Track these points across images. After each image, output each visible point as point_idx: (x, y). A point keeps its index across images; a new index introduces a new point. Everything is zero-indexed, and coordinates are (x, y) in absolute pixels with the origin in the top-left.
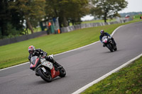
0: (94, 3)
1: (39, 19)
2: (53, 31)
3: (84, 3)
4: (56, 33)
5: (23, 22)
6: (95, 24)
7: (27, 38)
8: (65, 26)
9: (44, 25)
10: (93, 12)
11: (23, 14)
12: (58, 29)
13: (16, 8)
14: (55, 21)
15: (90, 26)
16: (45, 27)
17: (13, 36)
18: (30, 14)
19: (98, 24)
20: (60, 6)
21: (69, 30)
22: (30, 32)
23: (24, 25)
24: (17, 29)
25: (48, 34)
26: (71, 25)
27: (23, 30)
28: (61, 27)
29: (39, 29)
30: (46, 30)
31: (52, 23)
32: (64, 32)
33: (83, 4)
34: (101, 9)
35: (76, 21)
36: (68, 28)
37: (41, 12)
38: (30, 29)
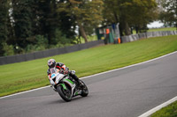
0: (164, 6)
1: (95, 25)
2: (112, 40)
3: (152, 7)
4: (116, 42)
5: (75, 28)
6: (165, 32)
7: (80, 48)
8: (127, 34)
9: (101, 32)
10: (162, 17)
11: (75, 18)
12: (119, 37)
13: (67, 11)
14: (114, 28)
15: (158, 35)
16: (102, 35)
17: (62, 46)
18: (84, 19)
19: (169, 32)
20: (121, 9)
21: (132, 40)
22: (83, 41)
23: (77, 32)
24: (68, 37)
25: (106, 43)
26: (134, 32)
27: (74, 39)
28: (121, 35)
29: (94, 38)
30: (103, 38)
31: (111, 31)
32: (126, 42)
33: (150, 7)
34: (173, 13)
35: (141, 29)
36: (130, 36)
38: (84, 37)
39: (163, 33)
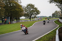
0: (26, 11)
1: (1, 17)
3: (22, 11)
4: (8, 23)
8: (13, 21)
9: (3, 20)
10: (25, 15)
15: (23, 21)
19: (27, 20)
20: (11, 12)
21: (14, 23)
26: (15, 20)
28: (11, 21)
29: (1, 22)
30: (4, 22)
31: (7, 19)
32: (12, 23)
33: (21, 12)
34: (29, 14)
35: (18, 19)
37: (2, 14)
39: (25, 21)
